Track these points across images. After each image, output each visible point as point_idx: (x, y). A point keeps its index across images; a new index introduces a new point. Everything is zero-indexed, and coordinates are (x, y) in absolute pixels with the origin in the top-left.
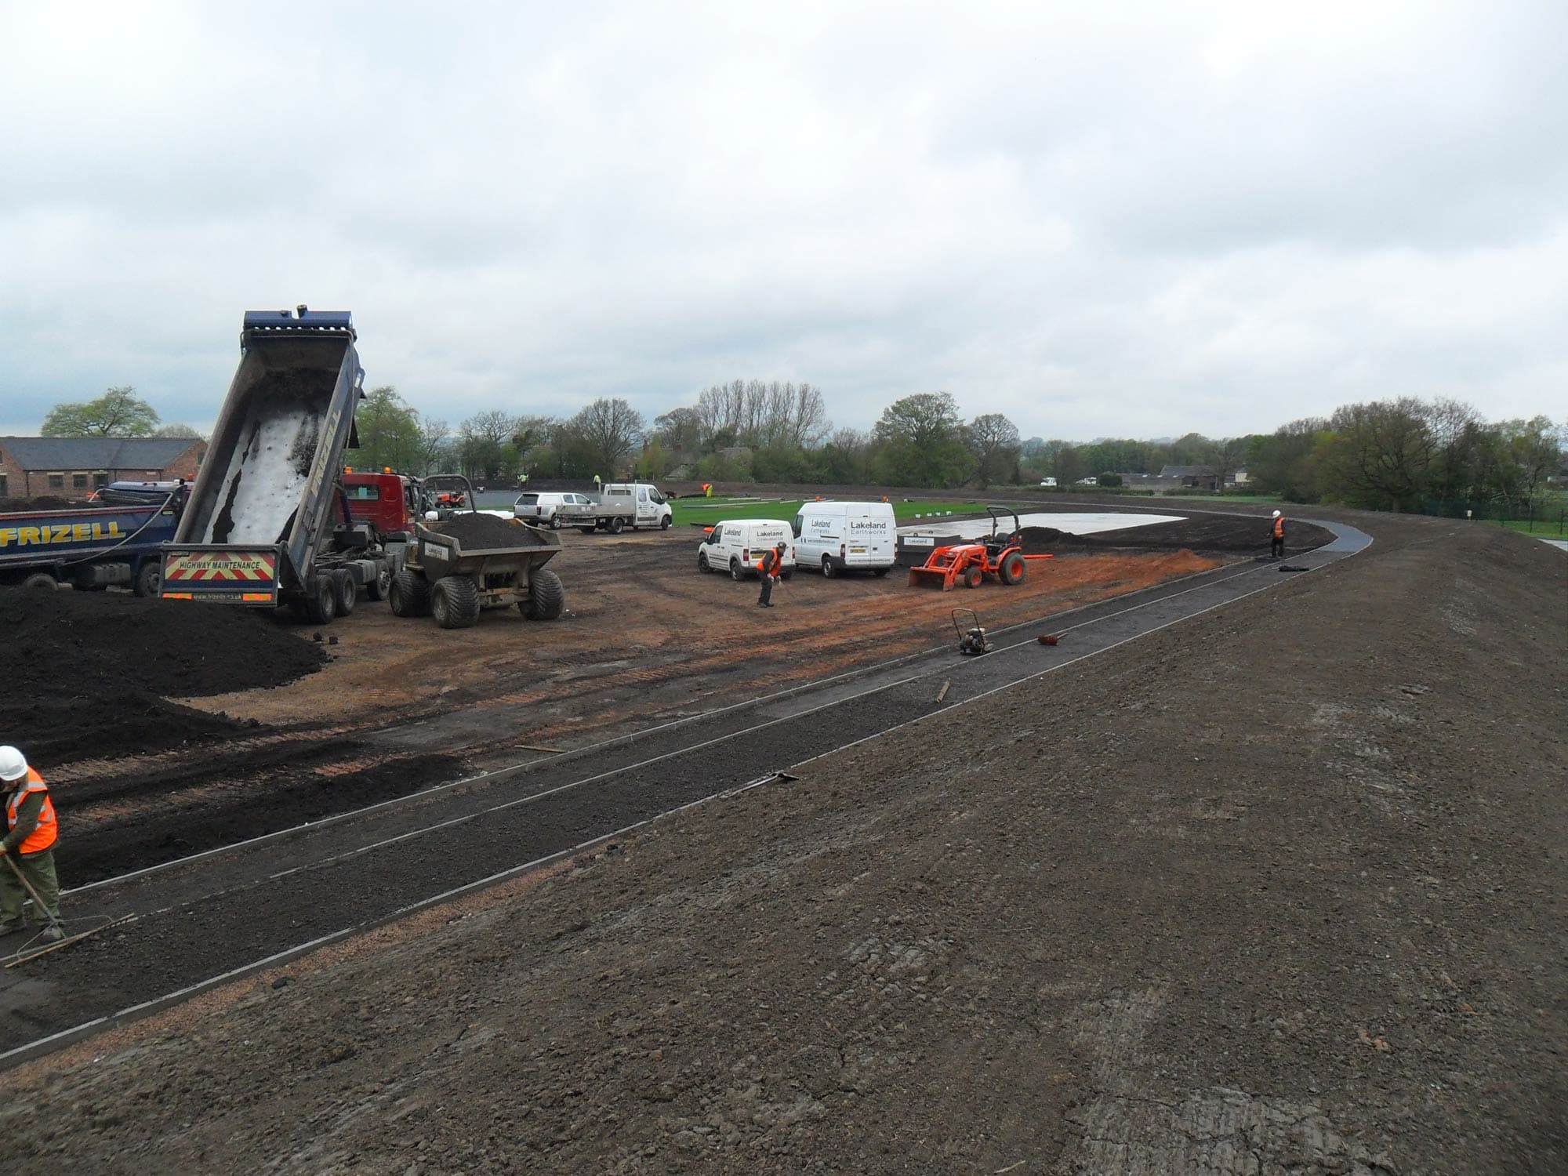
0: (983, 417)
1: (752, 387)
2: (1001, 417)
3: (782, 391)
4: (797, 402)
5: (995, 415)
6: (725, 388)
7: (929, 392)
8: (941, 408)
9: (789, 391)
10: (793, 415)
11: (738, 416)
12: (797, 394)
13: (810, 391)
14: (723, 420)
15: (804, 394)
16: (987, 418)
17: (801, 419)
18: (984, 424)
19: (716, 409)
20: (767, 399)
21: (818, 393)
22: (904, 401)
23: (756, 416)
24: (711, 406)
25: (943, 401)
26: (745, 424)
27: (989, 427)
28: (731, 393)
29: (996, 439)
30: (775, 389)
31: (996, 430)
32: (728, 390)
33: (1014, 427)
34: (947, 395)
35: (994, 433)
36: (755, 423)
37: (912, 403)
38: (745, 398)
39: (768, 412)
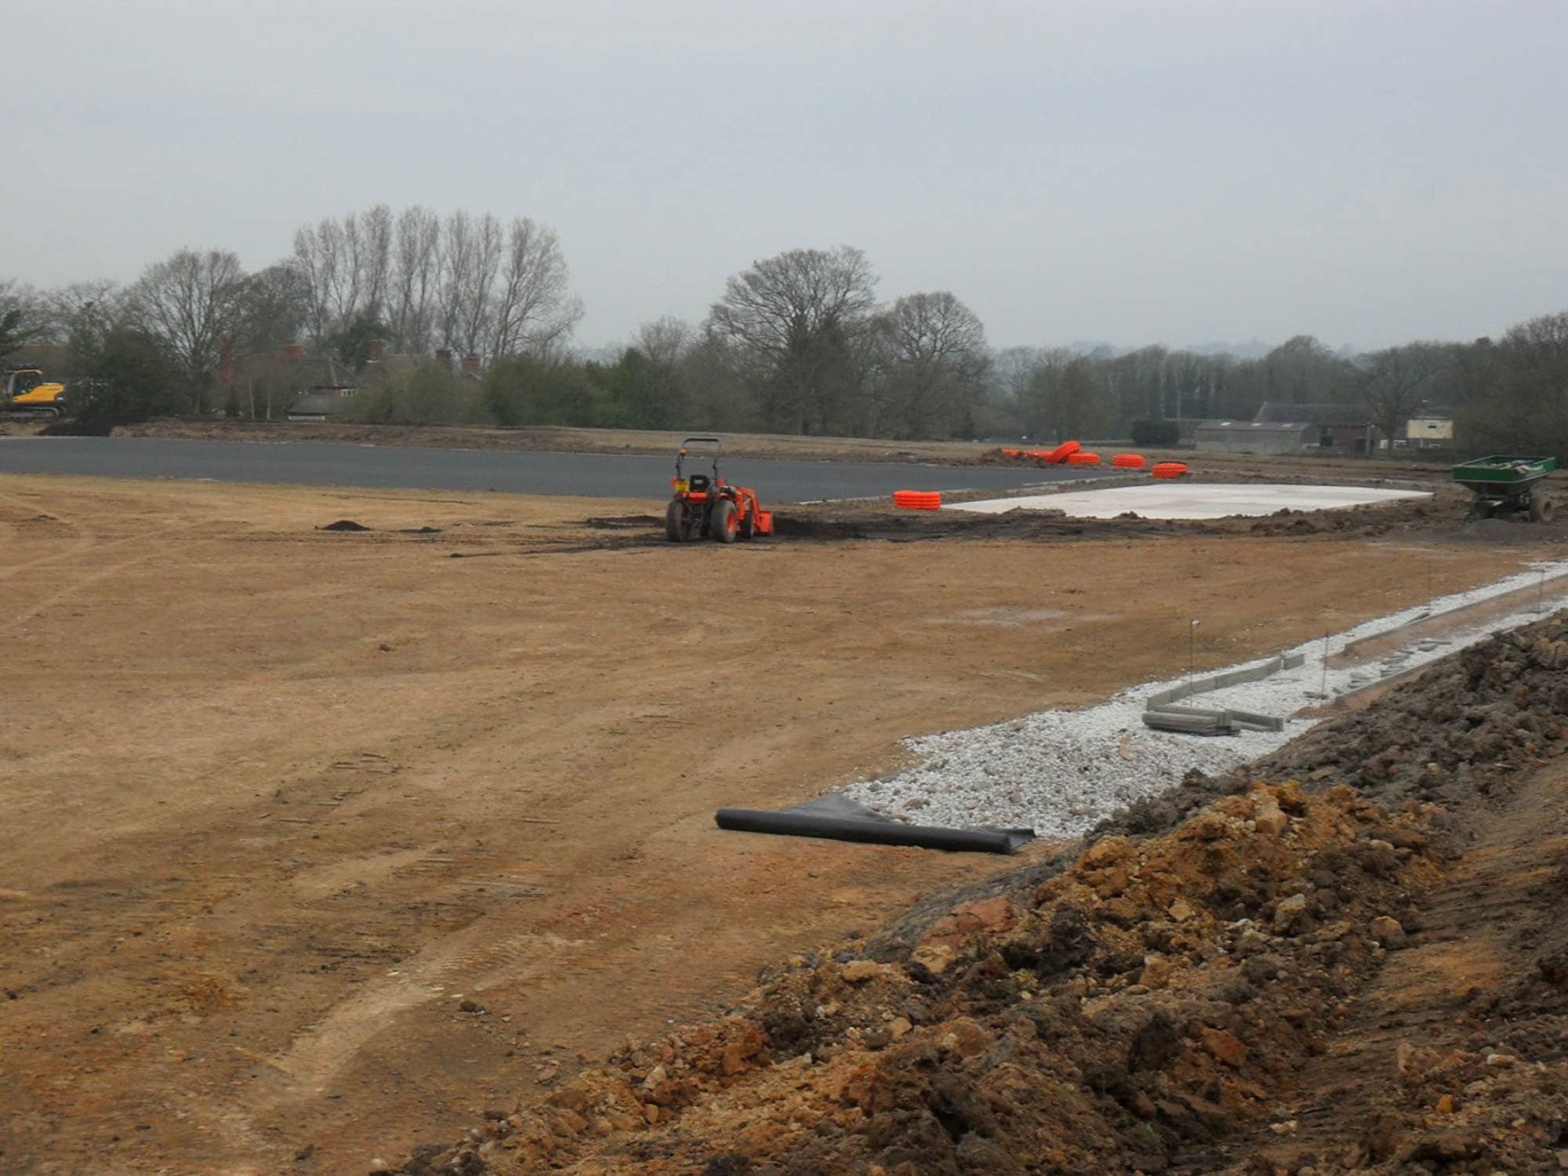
0: (912, 298)
1: (409, 221)
2: (948, 299)
3: (474, 232)
4: (506, 259)
5: (938, 295)
6: (350, 224)
7: (819, 248)
8: (847, 279)
9: (489, 231)
10: (499, 285)
11: (377, 282)
12: (507, 240)
13: (535, 235)
14: (346, 291)
15: (521, 238)
16: (920, 301)
17: (513, 291)
18: (915, 314)
19: (330, 267)
20: (442, 249)
21: (551, 240)
22: (767, 263)
23: (417, 285)
24: (319, 264)
25: (845, 265)
26: (393, 300)
27: (924, 320)
28: (363, 235)
29: (939, 345)
30: (459, 229)
31: (940, 326)
32: (357, 228)
33: (974, 319)
34: (853, 254)
35: (935, 332)
36: (416, 297)
37: (784, 270)
38: (394, 245)
39: (445, 278)
